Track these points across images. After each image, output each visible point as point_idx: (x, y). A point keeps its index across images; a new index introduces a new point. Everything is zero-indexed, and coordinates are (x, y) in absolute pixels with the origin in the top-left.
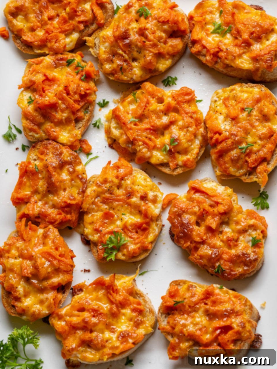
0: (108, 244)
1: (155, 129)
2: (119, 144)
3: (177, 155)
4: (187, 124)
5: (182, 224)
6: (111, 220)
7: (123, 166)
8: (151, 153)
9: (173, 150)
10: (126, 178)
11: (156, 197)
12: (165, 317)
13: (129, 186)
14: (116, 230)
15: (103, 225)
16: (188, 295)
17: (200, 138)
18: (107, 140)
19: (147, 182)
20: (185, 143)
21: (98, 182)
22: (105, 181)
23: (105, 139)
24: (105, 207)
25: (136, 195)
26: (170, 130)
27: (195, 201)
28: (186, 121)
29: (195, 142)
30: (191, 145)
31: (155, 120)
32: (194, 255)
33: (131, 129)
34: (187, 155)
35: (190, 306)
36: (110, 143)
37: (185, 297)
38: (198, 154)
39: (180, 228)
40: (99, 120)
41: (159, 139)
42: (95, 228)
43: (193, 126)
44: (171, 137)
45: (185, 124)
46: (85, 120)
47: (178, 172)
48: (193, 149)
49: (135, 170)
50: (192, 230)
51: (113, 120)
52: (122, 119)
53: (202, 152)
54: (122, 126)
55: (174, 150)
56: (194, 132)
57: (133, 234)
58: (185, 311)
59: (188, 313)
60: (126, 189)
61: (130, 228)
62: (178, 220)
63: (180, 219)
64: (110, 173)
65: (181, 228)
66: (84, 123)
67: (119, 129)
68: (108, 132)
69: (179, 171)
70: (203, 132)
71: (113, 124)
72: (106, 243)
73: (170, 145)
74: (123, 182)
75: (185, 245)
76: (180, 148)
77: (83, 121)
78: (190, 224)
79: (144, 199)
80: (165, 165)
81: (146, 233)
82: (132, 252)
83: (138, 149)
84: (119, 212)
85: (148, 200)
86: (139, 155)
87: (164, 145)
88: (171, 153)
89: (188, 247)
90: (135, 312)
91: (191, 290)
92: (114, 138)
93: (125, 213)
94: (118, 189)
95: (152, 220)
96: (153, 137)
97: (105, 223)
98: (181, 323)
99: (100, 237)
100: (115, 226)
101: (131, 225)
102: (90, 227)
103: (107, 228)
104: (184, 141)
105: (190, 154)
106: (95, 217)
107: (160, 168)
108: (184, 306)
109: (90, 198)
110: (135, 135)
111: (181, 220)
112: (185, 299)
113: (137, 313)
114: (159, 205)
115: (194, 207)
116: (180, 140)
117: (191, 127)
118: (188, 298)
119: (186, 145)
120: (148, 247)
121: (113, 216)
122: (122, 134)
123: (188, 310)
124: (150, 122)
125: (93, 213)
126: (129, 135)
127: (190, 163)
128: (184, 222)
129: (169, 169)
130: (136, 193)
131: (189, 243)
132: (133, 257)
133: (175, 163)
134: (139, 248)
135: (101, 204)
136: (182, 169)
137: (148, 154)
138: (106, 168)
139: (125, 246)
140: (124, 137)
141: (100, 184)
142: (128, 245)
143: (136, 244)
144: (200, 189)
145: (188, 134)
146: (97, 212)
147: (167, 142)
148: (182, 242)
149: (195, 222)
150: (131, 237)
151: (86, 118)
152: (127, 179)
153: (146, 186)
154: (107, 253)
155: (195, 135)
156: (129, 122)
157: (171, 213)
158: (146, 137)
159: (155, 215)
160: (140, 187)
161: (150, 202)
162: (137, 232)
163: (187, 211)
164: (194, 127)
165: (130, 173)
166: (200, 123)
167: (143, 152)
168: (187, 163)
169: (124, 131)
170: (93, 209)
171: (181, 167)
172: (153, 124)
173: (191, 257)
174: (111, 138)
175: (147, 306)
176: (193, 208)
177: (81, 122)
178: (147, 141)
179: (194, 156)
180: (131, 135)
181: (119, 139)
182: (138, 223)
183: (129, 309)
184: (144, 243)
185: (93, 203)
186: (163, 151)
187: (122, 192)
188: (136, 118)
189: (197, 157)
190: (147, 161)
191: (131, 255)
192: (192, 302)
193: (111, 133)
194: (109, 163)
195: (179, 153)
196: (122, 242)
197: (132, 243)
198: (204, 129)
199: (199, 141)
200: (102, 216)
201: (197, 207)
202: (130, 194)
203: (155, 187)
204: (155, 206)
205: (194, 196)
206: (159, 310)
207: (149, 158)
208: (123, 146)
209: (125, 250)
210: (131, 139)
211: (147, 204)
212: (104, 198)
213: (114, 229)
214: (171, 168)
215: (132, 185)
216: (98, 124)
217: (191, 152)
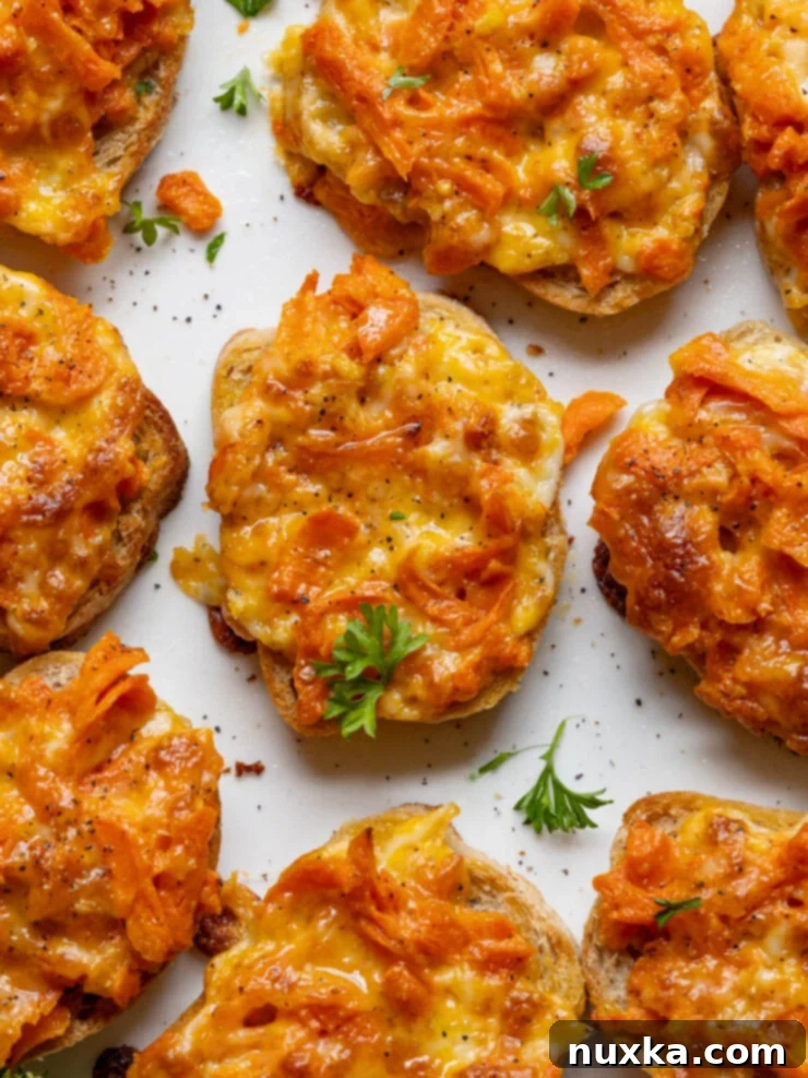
0: (343, 665)
1: (504, 115)
2: (347, 188)
3: (609, 229)
4: (645, 85)
5: (662, 549)
6: (342, 549)
7: (376, 295)
8: (496, 228)
9: (591, 210)
10: (395, 352)
11: (531, 424)
12: (618, 964)
13: (412, 390)
14: (369, 593)
15: (309, 572)
16: (712, 868)
17: (706, 141)
18: (287, 169)
19: (486, 360)
20: (645, 173)
21: (271, 380)
22: (304, 374)
23: (277, 164)
24: (308, 488)
25: (443, 426)
26: (569, 115)
27: (708, 440)
28: (637, 69)
29: (684, 162)
30: (670, 178)
31: (502, 78)
32: (719, 680)
33: (397, 123)
34: (655, 224)
35: (724, 919)
36: (302, 179)
37: (699, 876)
38: (700, 216)
39: (650, 562)
40: (245, 79)
41: (526, 158)
42: (275, 588)
43: (673, 90)
44: (580, 150)
45: (634, 86)
46: (139, 126)
47: (617, 305)
48: (677, 197)
49: (430, 307)
50: (707, 574)
51: (308, 80)
52: (351, 79)
53: (719, 201)
54: (353, 110)
55: (596, 209)
56: (678, 120)
57: (445, 604)
58: (706, 939)
59: (722, 948)
60: (398, 402)
61: (430, 579)
62: (637, 526)
63: (645, 520)
64: (322, 330)
65: (654, 567)
66: (134, 138)
67: (340, 122)
68: (288, 132)
69: (624, 296)
70: (718, 116)
71: (311, 101)
72: (330, 656)
73: (579, 185)
74: (382, 370)
75: (676, 639)
76: (620, 198)
77: (130, 129)
78: (694, 545)
79: (484, 444)
80: (561, 273)
81: (502, 596)
82: (450, 684)
83: (435, 213)
84: (375, 510)
85: (498, 447)
86: (441, 237)
87: (551, 187)
88: (583, 222)
89: (690, 647)
90: (495, 972)
91: (725, 842)
92: (318, 161)
93: (401, 510)
94: (362, 401)
95: (525, 535)
96: (497, 156)
97: (318, 563)
98: (695, 993)
99: (300, 629)
100: (363, 571)
101: (437, 565)
102: (251, 582)
103: (329, 584)
104: (636, 164)
105: (668, 219)
106: (272, 540)
107: (538, 290)
108: (701, 920)
109: (241, 457)
110: (416, 148)
111: (655, 529)
112: (701, 886)
113: (504, 972)
114: (551, 463)
115: (709, 466)
116: (622, 163)
117: (664, 97)
118: (714, 884)
119: (646, 183)
120: (515, 657)
121: (350, 531)
122: (354, 146)
123: (719, 934)
124: (481, 90)
125: (261, 521)
126: (393, 154)
127: (670, 261)
128: (670, 535)
129: (576, 292)
130: (446, 419)
131: (694, 632)
132: (454, 705)
133: (601, 263)
134: (477, 667)
135: (291, 478)
136: (637, 288)
137: (482, 235)
138: (298, 304)
139: (414, 663)
140: (369, 161)
141: (282, 388)
142: (430, 658)
143: (461, 648)
144: (729, 383)
145: (654, 132)
146: (274, 513)
147: (562, 175)
148: (664, 628)
149: (716, 534)
150: (437, 620)
151: (145, 116)
152: (401, 357)
153: (486, 382)
154: (339, 701)
155: (684, 132)
156: (386, 92)
157: (606, 496)
158: (469, 158)
159: (539, 511)
160: (457, 387)
161: (510, 455)
162: (461, 595)
163: (679, 485)
164: (678, 96)
165: (410, 325)
166: (704, 74)
167: (458, 229)
168: (656, 262)
169: (365, 132)
170: (259, 501)
171: (629, 277)
172: (492, 94)
173: (704, 686)
174: (306, 162)
175: (536, 925)
176: (705, 470)
177: (120, 136)
178: (472, 174)
179: (688, 227)
180: (401, 153)
181: (343, 168)
182: (466, 555)
183: (466, 966)
184: (499, 640)
185: (259, 475)
186: (548, 215)
187: (382, 414)
188: (414, 71)
189: (698, 231)
190: (476, 262)
191: (444, 699)
192: (737, 898)
193: (305, 140)
194: (311, 282)
195: (616, 216)
196: (403, 649)
197: (444, 645)
198: (721, 97)
199: (703, 155)
200: (304, 533)
201: (719, 466)
202: (419, 424)
203: (523, 381)
204: (532, 470)
205: (703, 415)
206: (589, 937)
207: (488, 248)
208: (367, 199)
209: (418, 679)
210: (403, 173)
211: (496, 463)
212: (303, 448)
213: (359, 585)
214: (589, 286)
215: (423, 382)
216: (238, 99)
217: (673, 209)
